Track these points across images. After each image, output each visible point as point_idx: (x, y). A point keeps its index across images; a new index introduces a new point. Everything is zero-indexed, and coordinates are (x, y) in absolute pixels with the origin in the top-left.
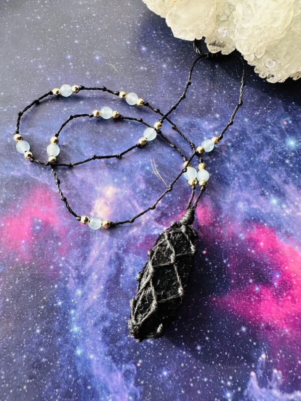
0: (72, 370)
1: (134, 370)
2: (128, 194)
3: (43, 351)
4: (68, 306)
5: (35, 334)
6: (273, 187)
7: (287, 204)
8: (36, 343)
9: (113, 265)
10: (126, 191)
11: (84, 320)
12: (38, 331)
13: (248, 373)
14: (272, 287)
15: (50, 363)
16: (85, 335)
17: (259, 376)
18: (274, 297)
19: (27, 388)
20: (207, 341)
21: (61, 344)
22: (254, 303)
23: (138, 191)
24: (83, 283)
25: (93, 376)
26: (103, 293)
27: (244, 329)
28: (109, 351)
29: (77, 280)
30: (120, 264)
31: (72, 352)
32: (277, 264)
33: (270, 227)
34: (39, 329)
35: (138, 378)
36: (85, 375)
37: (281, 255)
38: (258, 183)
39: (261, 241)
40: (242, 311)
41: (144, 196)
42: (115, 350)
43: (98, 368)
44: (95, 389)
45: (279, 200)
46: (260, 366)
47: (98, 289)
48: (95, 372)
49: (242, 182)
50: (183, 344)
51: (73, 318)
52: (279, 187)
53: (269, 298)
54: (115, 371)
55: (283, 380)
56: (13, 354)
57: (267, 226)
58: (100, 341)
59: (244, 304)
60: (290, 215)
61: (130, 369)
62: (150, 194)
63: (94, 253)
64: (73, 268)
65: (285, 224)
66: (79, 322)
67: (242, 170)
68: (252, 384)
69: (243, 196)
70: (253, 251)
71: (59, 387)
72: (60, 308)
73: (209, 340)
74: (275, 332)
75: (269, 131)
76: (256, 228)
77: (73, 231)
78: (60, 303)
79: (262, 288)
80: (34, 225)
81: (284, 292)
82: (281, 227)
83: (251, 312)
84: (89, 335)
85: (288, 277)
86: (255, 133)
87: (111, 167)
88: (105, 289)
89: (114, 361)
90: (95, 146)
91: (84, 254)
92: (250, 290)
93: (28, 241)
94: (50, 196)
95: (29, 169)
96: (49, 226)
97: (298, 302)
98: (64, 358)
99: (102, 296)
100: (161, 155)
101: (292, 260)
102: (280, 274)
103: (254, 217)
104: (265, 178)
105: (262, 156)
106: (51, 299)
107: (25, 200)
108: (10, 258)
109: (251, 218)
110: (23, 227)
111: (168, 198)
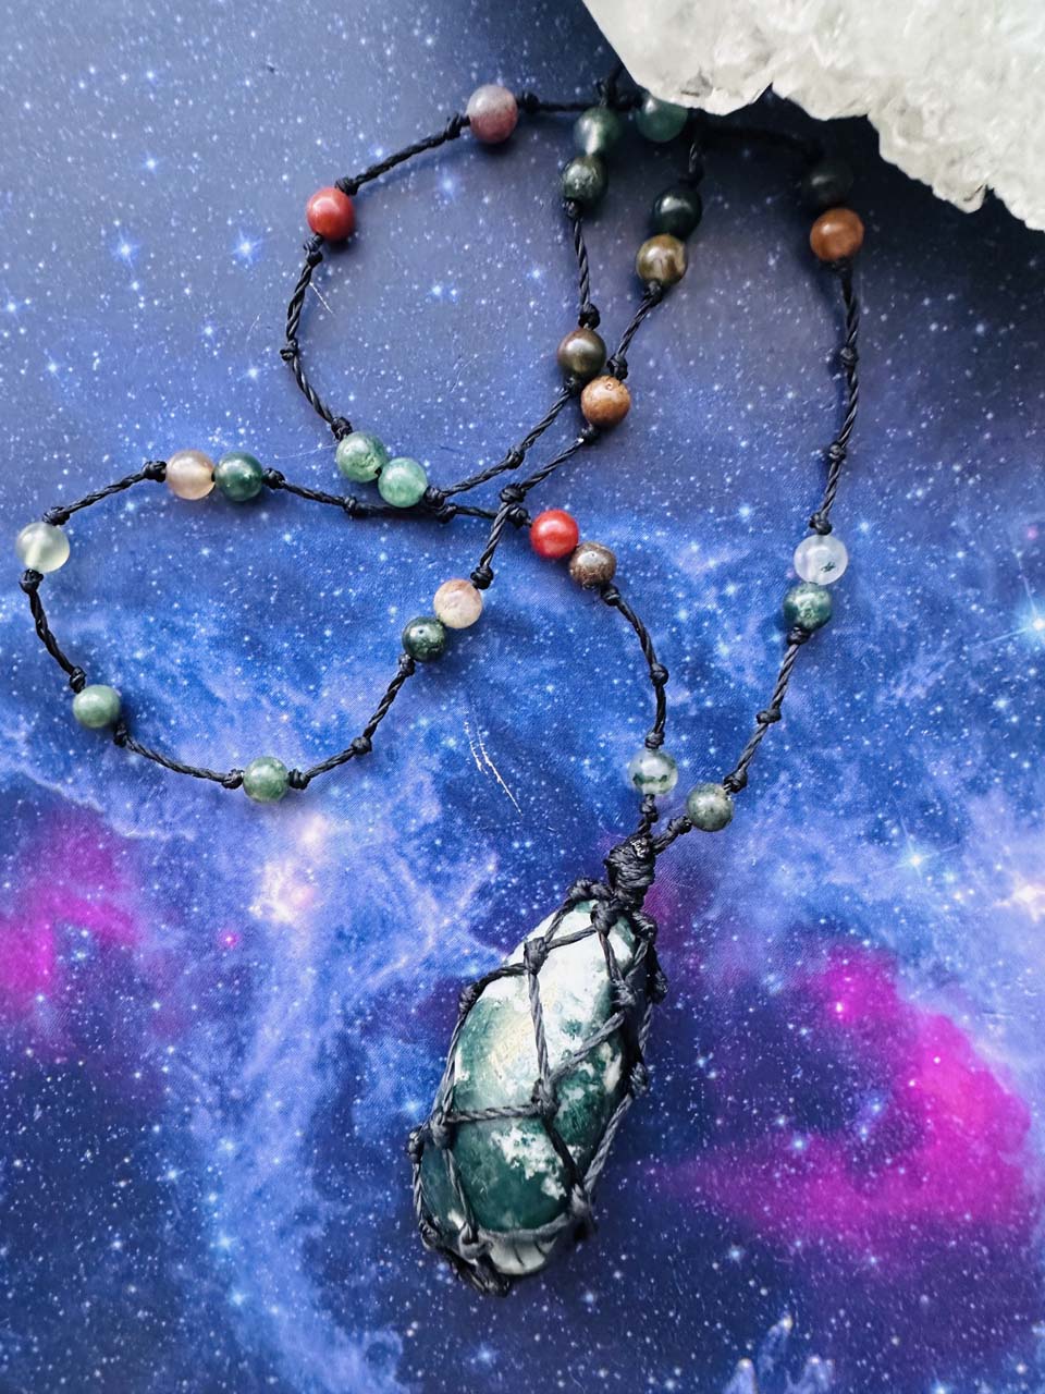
0: (222, 1341)
1: (395, 1343)
2: (380, 840)
3: (137, 1293)
4: (198, 1182)
5: (110, 1251)
6: (924, 806)
7: (962, 868)
8: (116, 1274)
9: (330, 1073)
10: (371, 830)
11: (248, 1218)
12: (117, 1245)
13: (730, 1362)
14: (848, 1138)
15: (159, 1322)
16: (252, 1258)
17: (762, 1370)
18: (849, 1168)
19: (104, 1374)
20: (616, 1282)
21: (185, 1277)
22: (779, 1185)
23: (413, 829)
24: (239, 1121)
25: (282, 1355)
26: (302, 1149)
27: (735, 1254)
28: (323, 1297)
29: (219, 1114)
30: (354, 1069)
31: (217, 1298)
32: (882, 1070)
33: (883, 949)
34: (121, 1238)
35: (409, 1363)
36: (260, 1352)
37: (901, 1042)
38: (865, 794)
39: (838, 1000)
40: (738, 1204)
41: (434, 847)
42: (342, 1297)
43: (293, 1339)
44: (288, 1383)
45: (938, 854)
46: (771, 1346)
47: (286, 1139)
48: (286, 1346)
49: (805, 789)
50: (544, 1287)
51: (216, 1215)
52: (944, 805)
53: (835, 1169)
54: (341, 1345)
55: (834, 1382)
56: (56, 1298)
57: (872, 946)
58: (297, 1273)
59: (748, 1186)
60: (963, 908)
61: (385, 1342)
62: (458, 841)
63: (269, 1034)
64: (203, 1079)
65: (939, 942)
66: (232, 1226)
67: (813, 743)
68: (738, 1388)
69: (799, 843)
70: (804, 1031)
71: (190, 1376)
72: (173, 1187)
73: (623, 1278)
74: (835, 1262)
75: (953, 576)
76: (829, 954)
77: (194, 965)
78: (172, 1175)
79: (817, 1142)
80: (68, 946)
81: (887, 1154)
82: (923, 952)
83: (766, 1209)
84: (266, 1259)
85: (910, 1112)
86: (893, 583)
87: (317, 741)
88: (307, 1139)
89: (340, 1324)
90: (254, 660)
91: (236, 1038)
92: (774, 1148)
93: (55, 997)
94: (108, 850)
95: (24, 754)
96: (117, 951)
97: (929, 1184)
98: (196, 1311)
99: (298, 1159)
100: (504, 688)
101: (937, 1060)
102: (887, 1102)
103: (827, 917)
104: (896, 771)
105: (904, 685)
106: (144, 1164)
107: (27, 865)
108: (8, 1048)
109: (816, 921)
110: (33, 953)
111: (521, 852)
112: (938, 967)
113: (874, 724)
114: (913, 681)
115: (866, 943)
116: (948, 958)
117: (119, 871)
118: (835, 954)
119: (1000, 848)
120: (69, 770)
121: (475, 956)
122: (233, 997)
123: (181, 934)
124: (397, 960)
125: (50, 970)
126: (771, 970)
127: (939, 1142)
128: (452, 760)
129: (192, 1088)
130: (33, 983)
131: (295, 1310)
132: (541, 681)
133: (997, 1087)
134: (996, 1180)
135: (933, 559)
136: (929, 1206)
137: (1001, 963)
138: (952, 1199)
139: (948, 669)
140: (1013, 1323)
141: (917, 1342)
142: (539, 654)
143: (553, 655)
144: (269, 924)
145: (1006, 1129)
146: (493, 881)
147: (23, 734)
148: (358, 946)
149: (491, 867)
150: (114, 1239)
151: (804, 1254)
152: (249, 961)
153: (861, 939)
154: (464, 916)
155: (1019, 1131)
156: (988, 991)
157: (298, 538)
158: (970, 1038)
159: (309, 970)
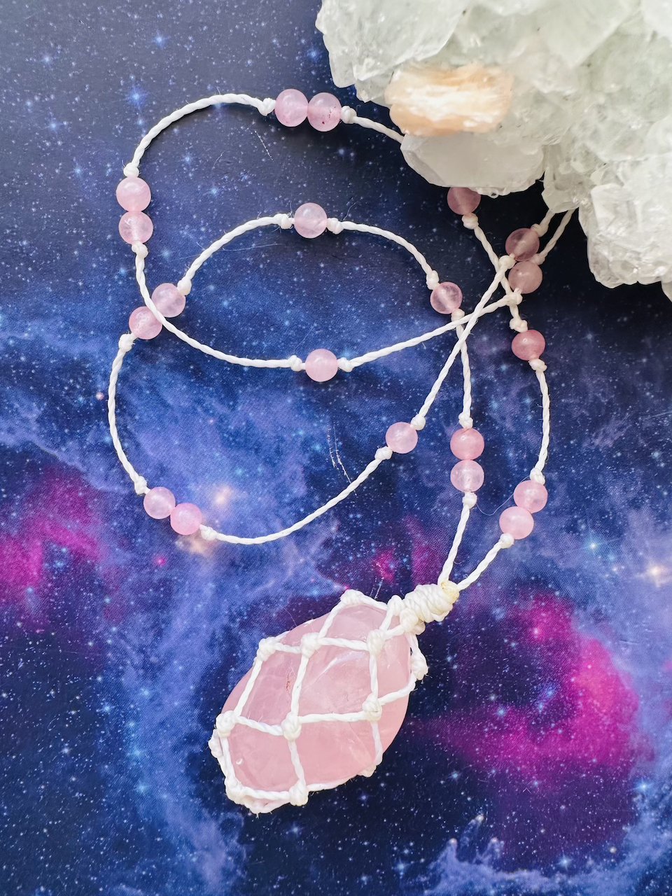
0: (129, 813)
2: (264, 505)
3: (76, 781)
4: (124, 714)
6: (602, 512)
8: (63, 769)
9: (217, 649)
10: (260, 499)
11: (154, 739)
12: (66, 751)
13: (444, 840)
14: (531, 710)
15: (89, 800)
16: (154, 763)
17: (462, 845)
18: (529, 728)
21: (109, 773)
22: (487, 736)
23: (286, 500)
24: (154, 677)
25: (167, 824)
26: (193, 697)
27: (455, 776)
28: (197, 789)
29: (141, 672)
30: (232, 649)
31: (129, 788)
35: (246, 833)
36: (153, 823)
38: (568, 502)
39: (536, 626)
40: (460, 746)
41: (299, 512)
43: (175, 814)
44: (169, 842)
46: (469, 831)
47: (183, 691)
48: (170, 818)
51: (133, 736)
52: (613, 513)
53: (521, 728)
54: (205, 819)
55: (503, 853)
56: (22, 782)
57: (560, 595)
58: (182, 774)
59: (468, 736)
60: (617, 576)
61: (233, 819)
66: (143, 742)
68: (446, 854)
70: (513, 644)
71: (105, 834)
72: (106, 716)
73: (385, 787)
74: (513, 783)
75: (638, 373)
76: (535, 598)
77: (135, 576)
78: (107, 709)
79: (513, 711)
80: (51, 558)
81: (553, 721)
82: (590, 601)
83: (477, 749)
84: (162, 764)
85: (569, 696)
86: (602, 374)
87: (231, 439)
88: (197, 691)
89: (206, 806)
90: (195, 382)
91: (158, 624)
92: (486, 713)
93: (39, 590)
94: (85, 497)
95: (34, 429)
96: (85, 563)
97: (575, 740)
98: (114, 795)
99: (191, 703)
100: (355, 416)
101: (589, 667)
102: (557, 689)
103: (536, 576)
104: (590, 490)
105: (600, 438)
106: (89, 700)
107: (28, 501)
108: (5, 620)
109: (529, 578)
110: (28, 560)
111: (354, 521)
112: (598, 611)
113: (579, 460)
114: (606, 436)
115: (557, 593)
116: (604, 606)
117: (91, 511)
118: (537, 599)
119: (644, 542)
120: (64, 442)
121: (316, 583)
122: (159, 598)
123: (129, 555)
124: (267, 582)
125: (39, 572)
126: (498, 606)
127: (584, 716)
128: (317, 459)
129: (126, 654)
130: (25, 580)
131: (179, 798)
132: (379, 414)
133: (622, 686)
134: (613, 739)
135: (629, 362)
136: (573, 752)
137: (634, 611)
138: (587, 749)
139: (629, 429)
140: (611, 823)
141: (555, 833)
142: (380, 396)
143: (389, 397)
144: (187, 553)
145: (624, 710)
146: (334, 538)
147: (35, 415)
148: (243, 572)
149: (334, 529)
150: (64, 747)
151: (496, 778)
152: (172, 576)
153: (555, 591)
154: (313, 558)
155: (631, 711)
156: (625, 628)
157: (232, 304)
158: (610, 655)
159: (211, 585)
